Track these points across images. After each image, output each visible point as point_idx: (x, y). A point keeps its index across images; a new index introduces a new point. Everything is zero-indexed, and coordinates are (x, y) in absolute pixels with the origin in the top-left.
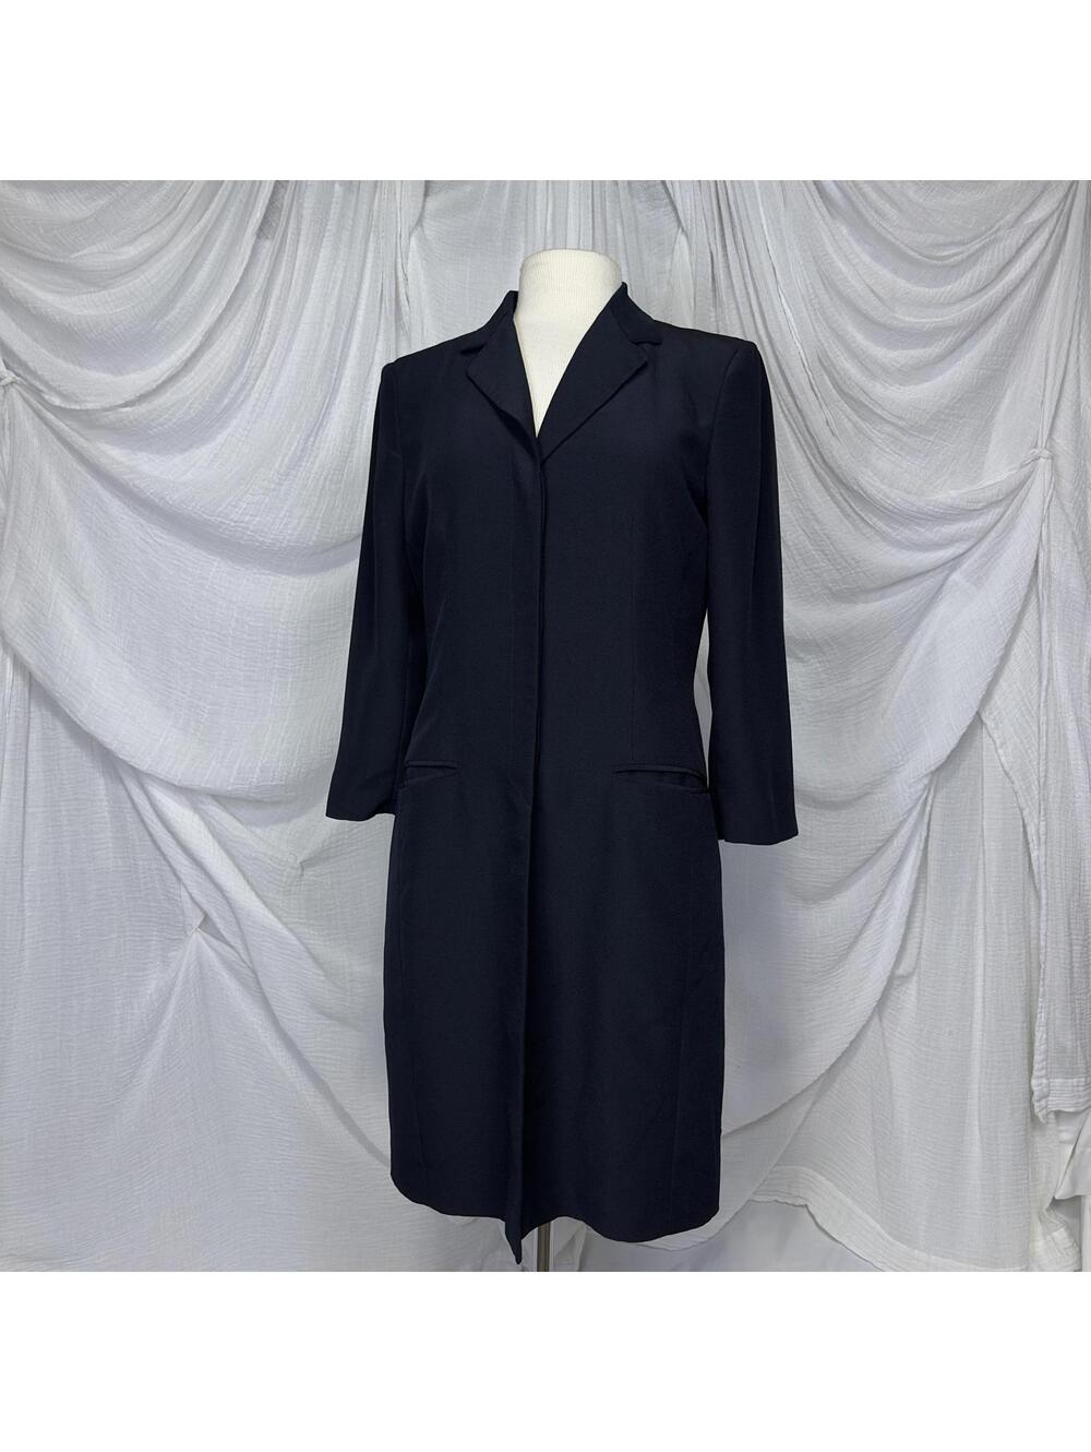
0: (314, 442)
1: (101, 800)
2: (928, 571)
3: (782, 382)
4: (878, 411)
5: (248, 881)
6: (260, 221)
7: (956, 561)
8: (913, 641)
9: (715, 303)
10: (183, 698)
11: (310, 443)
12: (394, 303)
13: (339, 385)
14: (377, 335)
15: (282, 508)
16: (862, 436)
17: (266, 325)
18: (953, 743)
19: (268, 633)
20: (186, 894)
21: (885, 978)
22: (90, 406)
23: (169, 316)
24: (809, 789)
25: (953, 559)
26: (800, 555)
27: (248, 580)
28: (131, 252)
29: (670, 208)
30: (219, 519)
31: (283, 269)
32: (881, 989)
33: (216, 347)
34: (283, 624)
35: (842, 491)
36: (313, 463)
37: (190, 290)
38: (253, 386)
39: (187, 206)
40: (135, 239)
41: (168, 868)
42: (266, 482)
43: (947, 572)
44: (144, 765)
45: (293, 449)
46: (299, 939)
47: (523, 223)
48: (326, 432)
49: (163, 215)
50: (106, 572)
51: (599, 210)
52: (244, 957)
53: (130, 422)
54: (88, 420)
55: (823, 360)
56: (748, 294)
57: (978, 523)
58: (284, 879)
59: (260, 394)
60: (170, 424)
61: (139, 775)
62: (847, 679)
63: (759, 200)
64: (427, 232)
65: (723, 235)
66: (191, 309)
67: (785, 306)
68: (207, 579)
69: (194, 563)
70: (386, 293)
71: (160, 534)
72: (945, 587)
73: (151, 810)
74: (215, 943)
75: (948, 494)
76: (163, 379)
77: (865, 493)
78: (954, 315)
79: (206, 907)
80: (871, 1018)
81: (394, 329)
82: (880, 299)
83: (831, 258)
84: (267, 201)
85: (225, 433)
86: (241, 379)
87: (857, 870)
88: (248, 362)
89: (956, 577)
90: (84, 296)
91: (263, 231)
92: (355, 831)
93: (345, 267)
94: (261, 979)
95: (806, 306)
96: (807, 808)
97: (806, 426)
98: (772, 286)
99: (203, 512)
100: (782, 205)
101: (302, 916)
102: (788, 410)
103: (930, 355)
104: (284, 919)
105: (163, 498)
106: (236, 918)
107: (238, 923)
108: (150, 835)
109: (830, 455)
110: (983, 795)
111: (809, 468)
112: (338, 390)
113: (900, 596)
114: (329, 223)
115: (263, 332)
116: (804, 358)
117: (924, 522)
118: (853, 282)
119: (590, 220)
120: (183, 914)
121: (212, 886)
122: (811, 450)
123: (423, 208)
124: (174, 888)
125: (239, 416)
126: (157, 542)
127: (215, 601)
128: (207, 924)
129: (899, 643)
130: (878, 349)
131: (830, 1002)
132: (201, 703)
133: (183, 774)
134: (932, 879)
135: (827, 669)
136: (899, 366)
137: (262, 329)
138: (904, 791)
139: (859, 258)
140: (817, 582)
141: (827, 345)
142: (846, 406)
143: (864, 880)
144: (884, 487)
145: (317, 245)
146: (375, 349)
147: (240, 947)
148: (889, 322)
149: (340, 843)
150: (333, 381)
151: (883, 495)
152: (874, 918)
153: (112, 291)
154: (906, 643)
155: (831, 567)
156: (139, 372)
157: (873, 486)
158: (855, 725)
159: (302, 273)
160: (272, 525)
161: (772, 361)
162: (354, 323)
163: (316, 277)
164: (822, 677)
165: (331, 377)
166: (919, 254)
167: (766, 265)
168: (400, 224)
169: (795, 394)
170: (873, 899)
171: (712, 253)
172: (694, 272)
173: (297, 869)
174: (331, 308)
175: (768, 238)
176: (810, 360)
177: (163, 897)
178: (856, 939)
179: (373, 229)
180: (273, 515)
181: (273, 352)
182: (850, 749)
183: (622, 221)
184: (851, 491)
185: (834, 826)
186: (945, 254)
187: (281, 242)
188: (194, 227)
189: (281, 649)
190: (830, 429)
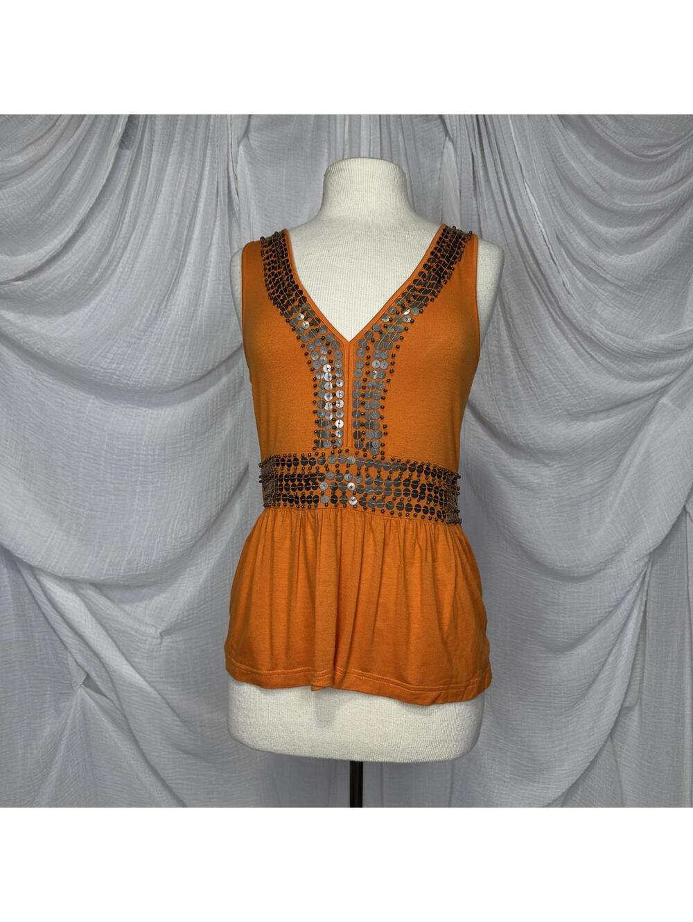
0: (165, 307)
1: (6, 586)
2: (643, 397)
3: (529, 253)
4: (603, 275)
5: (120, 650)
6: (121, 135)
7: (662, 391)
8: (631, 451)
9: (476, 193)
10: (67, 507)
11: (163, 306)
12: (227, 196)
13: (186, 260)
14: (215, 221)
15: (142, 357)
16: (590, 294)
17: (128, 215)
18: (666, 531)
19: (134, 453)
20: (71, 659)
21: (617, 711)
23: (51, 210)
24: (557, 568)
25: (662, 388)
26: (545, 385)
27: (116, 413)
28: (20, 159)
30: (92, 367)
31: (139, 176)
32: (614, 719)
33: (88, 233)
34: (144, 446)
35: (577, 336)
36: (166, 321)
37: (66, 189)
38: (119, 263)
39: (63, 124)
40: (24, 149)
41: (57, 639)
42: (129, 338)
43: (658, 397)
44: (35, 563)
45: (149, 311)
46: (160, 694)
47: (326, 134)
48: (175, 297)
49: (44, 131)
51: (385, 123)
52: (117, 706)
53: (21, 293)
55: (560, 236)
56: (500, 186)
57: (682, 360)
58: (147, 647)
59: (124, 269)
60: (53, 293)
61: (32, 569)
62: (582, 480)
64: (252, 142)
65: (481, 141)
66: (69, 204)
67: (530, 195)
68: (84, 413)
69: (74, 401)
70: (221, 189)
71: (46, 378)
72: (656, 408)
73: (43, 596)
74: (95, 695)
75: (658, 338)
76: (47, 258)
77: (596, 337)
78: (659, 200)
79: (87, 669)
80: (606, 742)
81: (227, 217)
82: (603, 188)
83: (565, 158)
85: (99, 298)
86: (108, 257)
87: (593, 629)
88: (114, 245)
89: (664, 400)
91: (124, 143)
92: (202, 607)
93: (189, 170)
94: (131, 724)
95: (546, 194)
96: (556, 581)
97: (549, 287)
98: (519, 180)
99: (79, 362)
101: (162, 676)
102: (534, 274)
103: (643, 231)
104: (148, 679)
105: (47, 352)
106: (111, 678)
107: (112, 682)
108: (43, 613)
109: (567, 309)
110: (687, 566)
111: (550, 318)
112: (185, 264)
113: (622, 417)
114: (176, 135)
115: (125, 221)
116: (545, 236)
117: (640, 359)
118: (582, 176)
119: (379, 130)
120: (70, 673)
121: (91, 654)
122: (552, 305)
123: (249, 123)
124: (63, 654)
125: (108, 286)
126: (44, 385)
127: (90, 430)
128: (88, 682)
129: (622, 452)
130: (602, 227)
131: (574, 731)
132: (81, 510)
133: (65, 568)
134: (650, 633)
135: (568, 472)
136: (618, 240)
137: (124, 218)
138: (629, 567)
139: (586, 157)
140: (558, 406)
141: (562, 225)
142: (578, 271)
143: (598, 635)
144: (609, 333)
145: (166, 153)
146: (213, 232)
147: (114, 698)
148: (612, 206)
149: (191, 617)
150: (180, 258)
151: (610, 340)
152: (607, 664)
153: (4, 191)
154: (626, 452)
155: (569, 394)
156: (29, 253)
157: (602, 332)
158: (590, 514)
159: (155, 174)
160: (134, 370)
161: (520, 237)
162: (196, 213)
163: (166, 178)
164: (564, 478)
165: (179, 255)
166: (634, 154)
167: (515, 163)
168: (230, 136)
169: (539, 262)
170: (606, 650)
171: (472, 154)
172: (459, 170)
173: (157, 638)
174: (178, 201)
175: (515, 143)
176: (549, 236)
177: (54, 661)
178: (594, 681)
179: (210, 140)
180: (135, 363)
181: (133, 236)
182: (586, 534)
183: (403, 132)
184: (584, 336)
185: (576, 595)
186: (653, 153)
187: (137, 151)
188: (69, 140)
189: (142, 466)
190: (566, 289)
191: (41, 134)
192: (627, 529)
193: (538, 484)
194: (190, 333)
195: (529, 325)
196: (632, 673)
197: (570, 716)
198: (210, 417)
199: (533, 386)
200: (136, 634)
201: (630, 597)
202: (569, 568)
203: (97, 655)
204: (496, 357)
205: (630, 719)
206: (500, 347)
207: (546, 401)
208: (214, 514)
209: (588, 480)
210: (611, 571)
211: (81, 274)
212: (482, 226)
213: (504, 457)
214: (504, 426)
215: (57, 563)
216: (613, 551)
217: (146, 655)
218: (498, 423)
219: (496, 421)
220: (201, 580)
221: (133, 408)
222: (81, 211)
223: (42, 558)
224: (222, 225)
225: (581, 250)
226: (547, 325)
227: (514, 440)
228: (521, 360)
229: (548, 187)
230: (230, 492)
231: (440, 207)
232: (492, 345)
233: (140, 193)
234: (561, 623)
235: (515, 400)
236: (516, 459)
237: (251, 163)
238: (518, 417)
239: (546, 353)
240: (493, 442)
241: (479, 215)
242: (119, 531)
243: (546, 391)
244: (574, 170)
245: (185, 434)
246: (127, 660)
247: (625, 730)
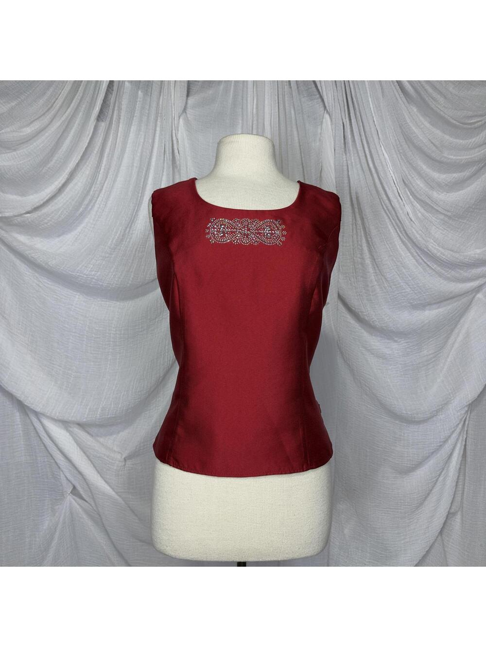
0: (129, 231)
1: (18, 424)
2: (464, 294)
3: (383, 193)
4: (436, 208)
5: (96, 470)
6: (98, 112)
7: (478, 289)
8: (456, 331)
9: (345, 150)
10: (60, 370)
11: (127, 232)
12: (171, 154)
13: (143, 199)
14: (163, 172)
15: (113, 267)
16: (427, 221)
17: (103, 168)
18: (481, 390)
19: (106, 333)
20: (63, 475)
21: (445, 515)
22: (7, 214)
23: (50, 165)
24: (402, 415)
25: (478, 287)
26: (395, 285)
27: (95, 305)
28: (28, 130)
29: (320, 100)
30: (78, 274)
31: (110, 140)
32: (443, 521)
33: (74, 181)
34: (114, 328)
35: (418, 251)
36: (129, 242)
37: (61, 150)
38: (96, 201)
40: (32, 122)
41: (53, 461)
42: (103, 253)
43: (474, 294)
44: (38, 409)
45: (118, 235)
46: (124, 501)
47: (240, 110)
48: (136, 225)
49: (46, 110)
50: (18, 302)
51: (282, 105)
52: (95, 508)
53: (29, 222)
54: (7, 222)
55: (405, 180)
56: (363, 145)
58: (115, 468)
59: (100, 206)
60: (51, 223)
61: (36, 414)
62: (421, 352)
63: (369, 95)
64: (189, 116)
65: (349, 114)
66: (62, 161)
67: (384, 151)
68: (72, 305)
69: (65, 296)
70: (167, 149)
71: (46, 281)
72: (474, 301)
73: (44, 432)
74: (80, 501)
75: (475, 252)
76: (47, 198)
77: (430, 252)
78: (476, 154)
79: (73, 483)
80: (437, 537)
81: (171, 169)
83: (409, 125)
84: (102, 101)
85: (82, 225)
86: (89, 197)
87: (429, 457)
88: (93, 189)
89: (480, 295)
90: (4, 155)
91: (100, 117)
93: (145, 136)
94: (104, 522)
95: (395, 151)
96: (401, 423)
97: (397, 217)
98: (376, 140)
100: (381, 97)
101: (125, 488)
102: (386, 207)
103: (464, 176)
104: (116, 490)
105: (47, 264)
106: (90, 489)
107: (91, 492)
108: (43, 444)
109: (411, 232)
111: (398, 238)
112: (142, 202)
113: (449, 307)
114: (136, 112)
115: (101, 172)
116: (395, 181)
117: (462, 267)
118: (421, 138)
119: (277, 107)
120: (62, 485)
121: (77, 472)
122: (399, 229)
123: (186, 103)
124: (56, 472)
125: (89, 216)
126: (45, 286)
127: (76, 317)
128: (75, 491)
129: (449, 332)
130: (435, 173)
131: (414, 529)
132: (70, 372)
133: (59, 413)
134: (469, 460)
135: (411, 346)
136: (446, 183)
137: (100, 170)
138: (454, 414)
139: (423, 124)
140: (404, 299)
141: (407, 172)
142: (418, 205)
143: (431, 462)
144: (440, 249)
145: (129, 125)
146: (161, 180)
147: (93, 503)
148: (442, 159)
149: (145, 447)
150: (139, 198)
151: (441, 254)
152: (438, 482)
153: (18, 152)
154: (452, 332)
155: (412, 292)
156: (35, 195)
157: (435, 248)
158: (426, 376)
159: (121, 139)
160: (107, 276)
161: (377, 181)
162: (150, 166)
163: (129, 141)
164: (408, 350)
165: (138, 196)
166: (458, 122)
167: (373, 129)
168: (173, 112)
169: (391, 198)
170: (438, 472)
171: (343, 123)
172: (334, 134)
173: (122, 462)
174: (137, 158)
175: (374, 115)
176: (398, 181)
177: (51, 476)
178: (428, 494)
179: (159, 115)
180: (107, 271)
181: (106, 182)
182: (424, 390)
183: (294, 107)
184: (421, 251)
185: (416, 433)
186: (472, 122)
187: (110, 124)
188: (62, 116)
189: (113, 342)
190: (410, 217)
191: (43, 113)
192: (453, 387)
193: (389, 354)
194: (146, 250)
195: (383, 243)
196: (456, 488)
197: (412, 518)
198: (159, 308)
199: (386, 286)
200: (106, 458)
201: (455, 435)
202: (411, 414)
203: (80, 473)
204: (360, 266)
205: (455, 521)
206: (363, 259)
207: (395, 297)
208: (162, 375)
209: (425, 352)
210: (441, 416)
211: (70, 209)
212: (350, 174)
213: (365, 335)
214: (365, 314)
215: (53, 409)
216: (443, 403)
217: (114, 473)
218: (361, 312)
219: (359, 310)
220: (153, 421)
221: (106, 301)
222: (70, 165)
223: (43, 406)
224: (168, 175)
225: (420, 190)
226: (396, 243)
227: (373, 324)
228: (378, 267)
229: (397, 145)
230: (173, 359)
231: (320, 161)
232: (356, 257)
233: (111, 153)
234: (406, 453)
235: (373, 295)
236: (374, 337)
237: (189, 131)
238: (375, 308)
239: (395, 263)
240: (358, 325)
241: (348, 166)
242: (96, 387)
243: (395, 289)
244: (415, 133)
245: (142, 319)
246: (102, 477)
247: (451, 528)
